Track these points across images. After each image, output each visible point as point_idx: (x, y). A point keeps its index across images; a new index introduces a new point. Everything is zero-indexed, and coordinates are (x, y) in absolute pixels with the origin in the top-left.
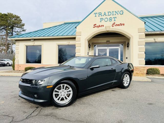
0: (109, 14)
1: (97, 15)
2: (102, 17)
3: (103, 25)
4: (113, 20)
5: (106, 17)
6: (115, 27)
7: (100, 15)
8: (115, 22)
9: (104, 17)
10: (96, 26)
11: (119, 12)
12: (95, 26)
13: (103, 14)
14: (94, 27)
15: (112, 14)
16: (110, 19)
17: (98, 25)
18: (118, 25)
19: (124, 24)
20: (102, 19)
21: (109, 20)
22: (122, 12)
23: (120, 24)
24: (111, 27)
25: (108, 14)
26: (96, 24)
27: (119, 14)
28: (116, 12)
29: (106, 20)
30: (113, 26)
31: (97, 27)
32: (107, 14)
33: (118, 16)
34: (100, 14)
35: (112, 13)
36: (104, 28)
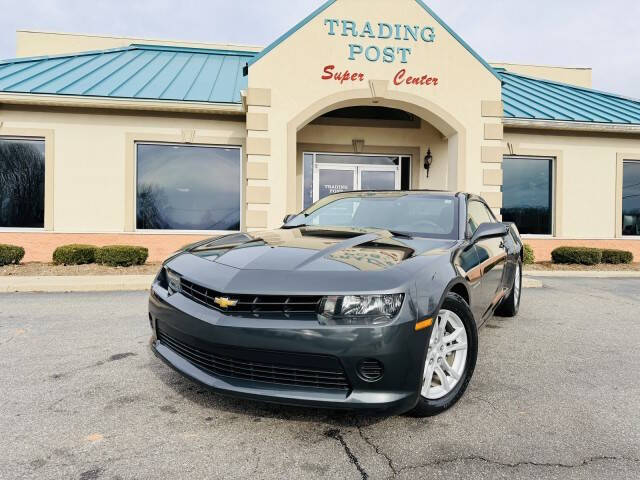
0: (384, 35)
1: (338, 29)
2: (358, 41)
3: (361, 75)
4: (398, 57)
5: (373, 42)
6: (404, 87)
7: (349, 32)
8: (404, 66)
9: (366, 42)
10: (334, 72)
11: (419, 31)
12: (328, 72)
13: (359, 29)
14: (324, 78)
15: (394, 35)
16: (389, 55)
17: (339, 70)
18: (416, 81)
19: (435, 80)
20: (355, 50)
21: (382, 55)
22: (429, 32)
23: (424, 78)
24: (392, 86)
25: (381, 32)
26: (332, 67)
27: (419, 37)
28: (407, 28)
29: (373, 54)
30: (398, 81)
31: (338, 77)
32: (375, 31)
33: (417, 47)
34: (349, 26)
35: (394, 29)
36: (364, 84)
